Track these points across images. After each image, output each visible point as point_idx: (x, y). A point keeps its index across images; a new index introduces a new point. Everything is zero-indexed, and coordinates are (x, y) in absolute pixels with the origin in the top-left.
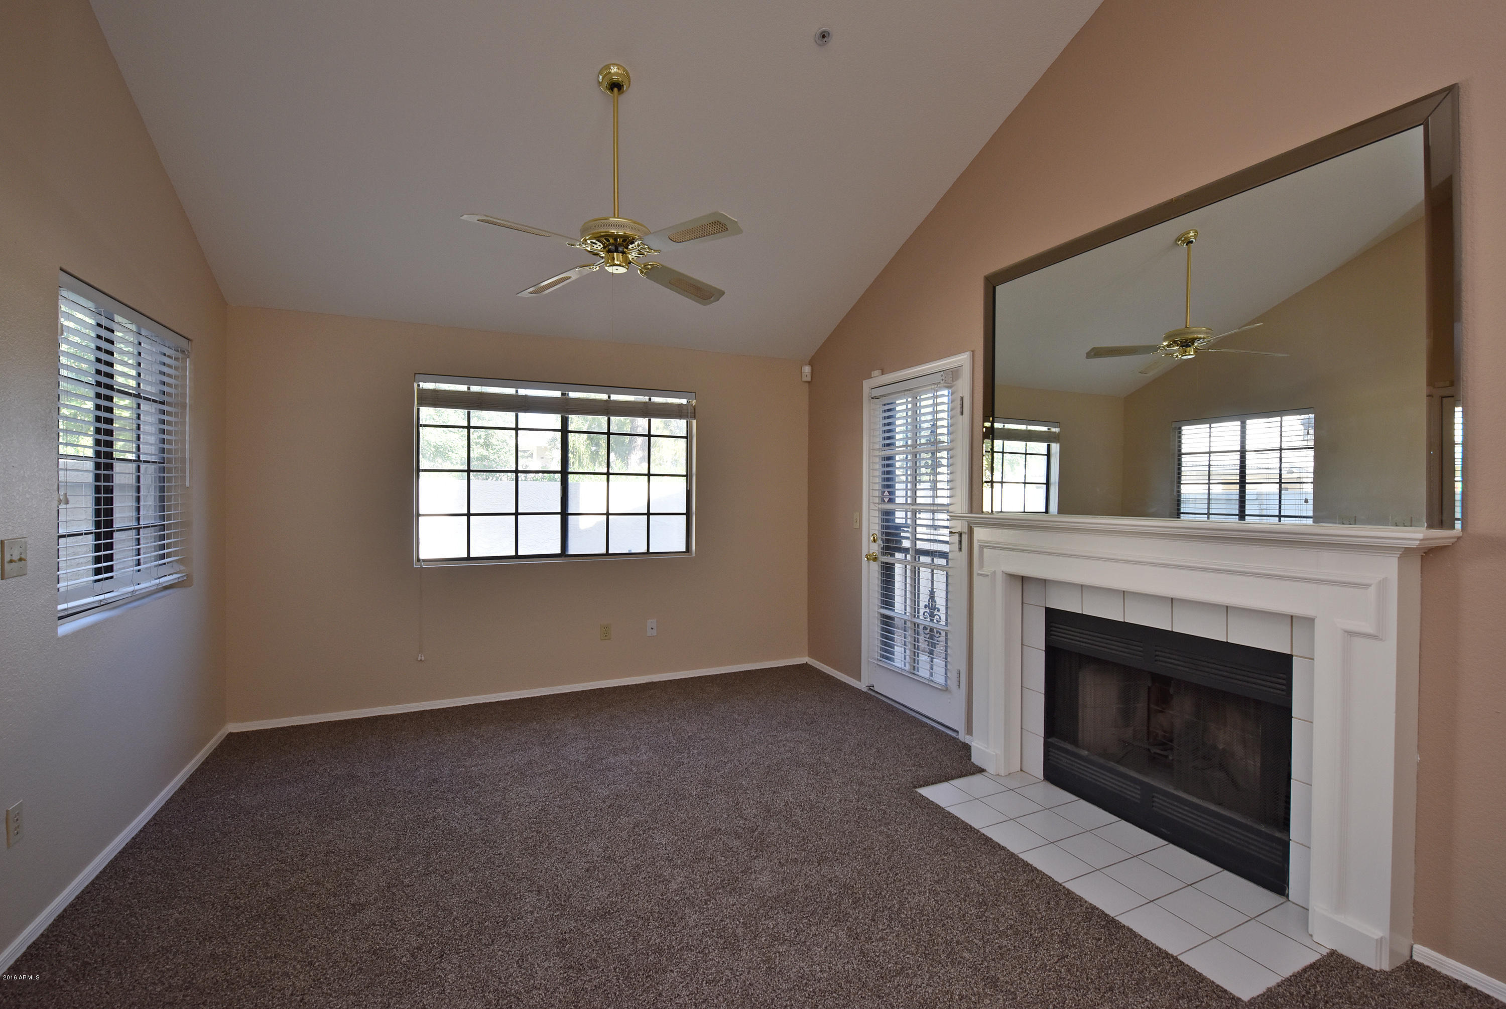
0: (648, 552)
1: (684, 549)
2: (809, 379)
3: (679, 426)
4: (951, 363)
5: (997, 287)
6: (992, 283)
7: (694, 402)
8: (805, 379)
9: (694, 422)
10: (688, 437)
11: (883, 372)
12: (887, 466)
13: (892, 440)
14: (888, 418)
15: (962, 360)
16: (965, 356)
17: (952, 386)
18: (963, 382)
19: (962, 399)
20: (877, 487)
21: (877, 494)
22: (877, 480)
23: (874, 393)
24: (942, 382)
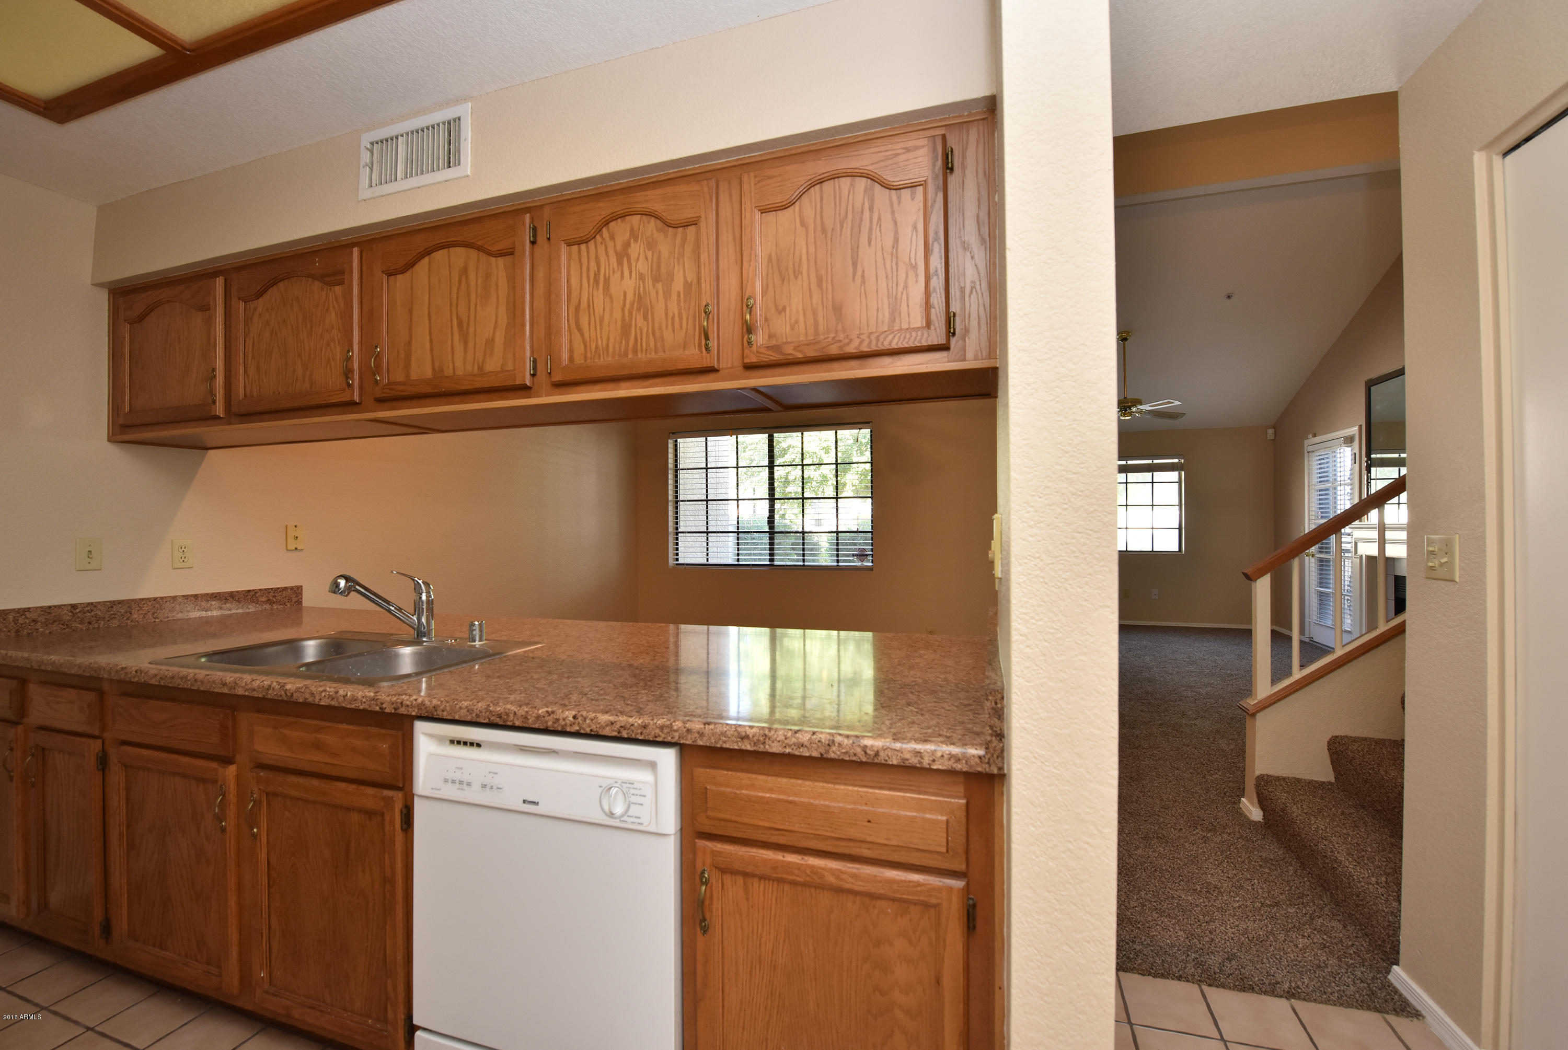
0: (1153, 551)
1: (1178, 550)
2: (1272, 437)
3: (1173, 476)
4: (1350, 432)
5: (1372, 388)
6: (1370, 385)
7: (1183, 461)
8: (1269, 438)
9: (1183, 473)
10: (1180, 482)
11: (1315, 435)
12: (1320, 495)
13: (1323, 479)
14: (1320, 464)
15: (1355, 430)
16: (1356, 428)
17: (1351, 446)
18: (1356, 444)
19: (1355, 454)
20: (1314, 509)
21: (1314, 513)
22: (1314, 504)
23: (1310, 449)
24: (1345, 443)
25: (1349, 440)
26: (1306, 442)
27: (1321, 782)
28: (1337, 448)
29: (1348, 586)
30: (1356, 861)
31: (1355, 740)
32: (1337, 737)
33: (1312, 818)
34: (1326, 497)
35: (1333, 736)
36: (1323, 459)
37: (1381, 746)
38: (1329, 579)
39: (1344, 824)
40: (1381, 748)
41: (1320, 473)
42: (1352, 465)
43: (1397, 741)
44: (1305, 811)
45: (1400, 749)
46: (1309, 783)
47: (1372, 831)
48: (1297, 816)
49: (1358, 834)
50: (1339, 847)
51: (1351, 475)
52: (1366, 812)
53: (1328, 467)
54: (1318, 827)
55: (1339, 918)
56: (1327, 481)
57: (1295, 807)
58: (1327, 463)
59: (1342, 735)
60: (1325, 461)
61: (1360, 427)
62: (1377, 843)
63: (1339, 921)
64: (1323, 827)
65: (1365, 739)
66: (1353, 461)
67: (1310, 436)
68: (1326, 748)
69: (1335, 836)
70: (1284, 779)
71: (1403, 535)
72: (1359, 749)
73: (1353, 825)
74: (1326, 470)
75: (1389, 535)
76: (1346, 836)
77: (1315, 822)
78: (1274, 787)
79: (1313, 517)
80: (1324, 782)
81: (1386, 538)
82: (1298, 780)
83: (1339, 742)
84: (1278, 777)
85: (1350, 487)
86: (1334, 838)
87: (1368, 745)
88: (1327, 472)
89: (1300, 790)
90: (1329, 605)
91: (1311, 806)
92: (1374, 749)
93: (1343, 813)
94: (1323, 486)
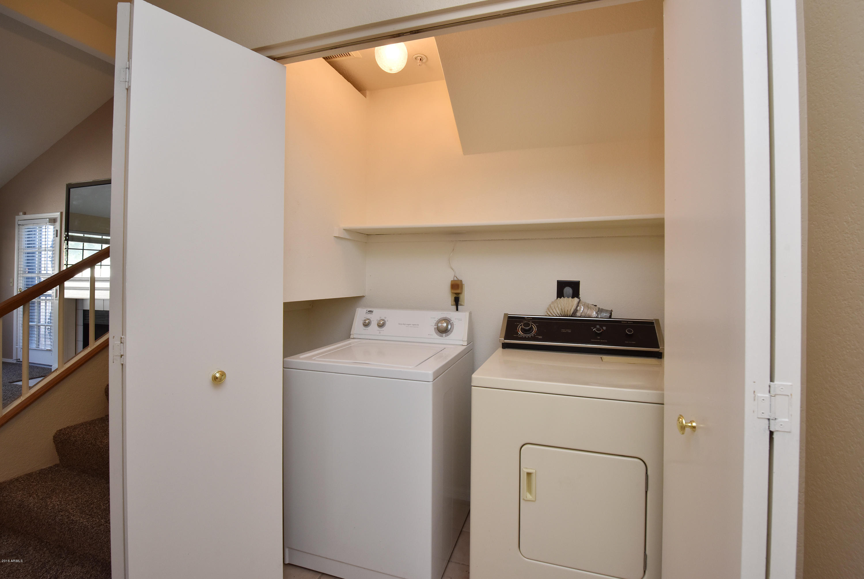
4: (53, 215)
5: (71, 190)
6: (70, 187)
11: (25, 214)
12: (28, 256)
13: (30, 244)
14: (28, 235)
15: (57, 215)
16: (59, 214)
17: (54, 225)
18: (58, 224)
19: (57, 231)
20: (22, 266)
21: (22, 269)
22: (22, 263)
23: (20, 223)
24: (49, 223)
25: (53, 221)
26: (17, 218)
27: (49, 468)
28: (43, 225)
29: (49, 319)
30: (88, 514)
31: (74, 428)
32: (61, 430)
33: (48, 500)
34: (33, 258)
35: (57, 431)
36: (32, 231)
37: (94, 425)
38: (35, 316)
39: (73, 492)
40: (94, 427)
41: (28, 241)
42: (54, 238)
43: (103, 418)
44: (41, 497)
45: (106, 423)
46: (40, 473)
47: (94, 486)
48: (34, 505)
49: (85, 493)
50: (73, 511)
51: (53, 244)
52: (87, 475)
53: (35, 237)
54: (54, 505)
55: (77, 562)
56: (34, 247)
57: (31, 498)
58: (34, 234)
59: (65, 427)
60: (33, 233)
61: (61, 213)
62: (99, 493)
63: (77, 565)
64: (58, 503)
65: (82, 424)
66: (55, 235)
67: (21, 213)
68: (53, 441)
69: (69, 505)
70: (17, 480)
71: (107, 285)
72: (80, 433)
73: (80, 489)
74: (33, 239)
75: (97, 285)
76: (77, 500)
77: (51, 502)
78: (9, 491)
79: (22, 272)
80: (51, 467)
81: (95, 287)
82: (30, 475)
83: (63, 434)
84: (11, 480)
85: (51, 252)
86: (68, 507)
87: (85, 428)
88: (34, 241)
89: (33, 482)
90: (35, 334)
91: (45, 491)
92: (89, 429)
93: (71, 484)
94: (30, 250)
